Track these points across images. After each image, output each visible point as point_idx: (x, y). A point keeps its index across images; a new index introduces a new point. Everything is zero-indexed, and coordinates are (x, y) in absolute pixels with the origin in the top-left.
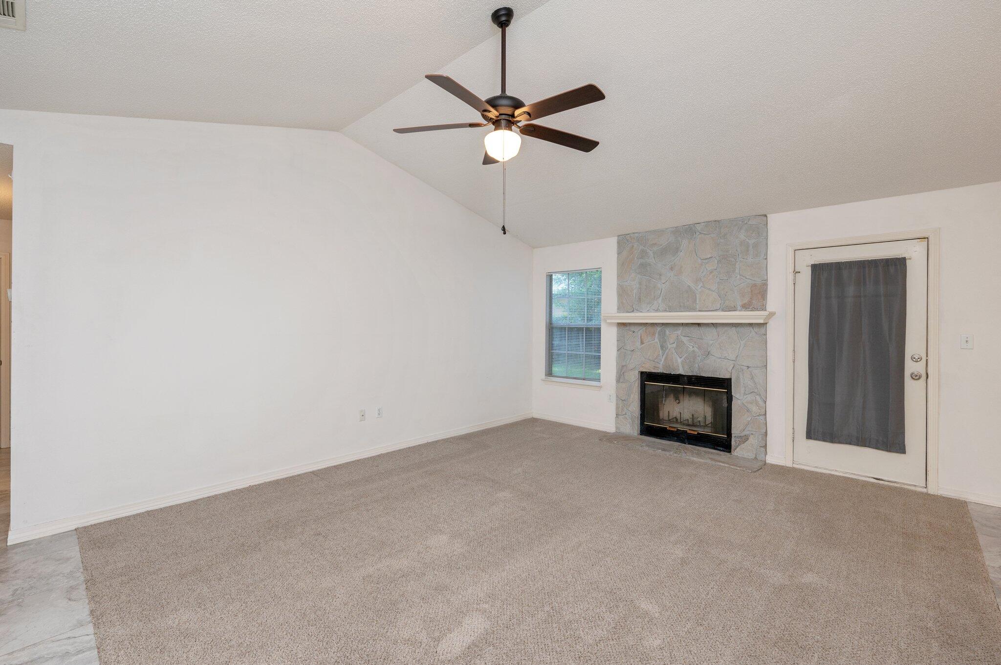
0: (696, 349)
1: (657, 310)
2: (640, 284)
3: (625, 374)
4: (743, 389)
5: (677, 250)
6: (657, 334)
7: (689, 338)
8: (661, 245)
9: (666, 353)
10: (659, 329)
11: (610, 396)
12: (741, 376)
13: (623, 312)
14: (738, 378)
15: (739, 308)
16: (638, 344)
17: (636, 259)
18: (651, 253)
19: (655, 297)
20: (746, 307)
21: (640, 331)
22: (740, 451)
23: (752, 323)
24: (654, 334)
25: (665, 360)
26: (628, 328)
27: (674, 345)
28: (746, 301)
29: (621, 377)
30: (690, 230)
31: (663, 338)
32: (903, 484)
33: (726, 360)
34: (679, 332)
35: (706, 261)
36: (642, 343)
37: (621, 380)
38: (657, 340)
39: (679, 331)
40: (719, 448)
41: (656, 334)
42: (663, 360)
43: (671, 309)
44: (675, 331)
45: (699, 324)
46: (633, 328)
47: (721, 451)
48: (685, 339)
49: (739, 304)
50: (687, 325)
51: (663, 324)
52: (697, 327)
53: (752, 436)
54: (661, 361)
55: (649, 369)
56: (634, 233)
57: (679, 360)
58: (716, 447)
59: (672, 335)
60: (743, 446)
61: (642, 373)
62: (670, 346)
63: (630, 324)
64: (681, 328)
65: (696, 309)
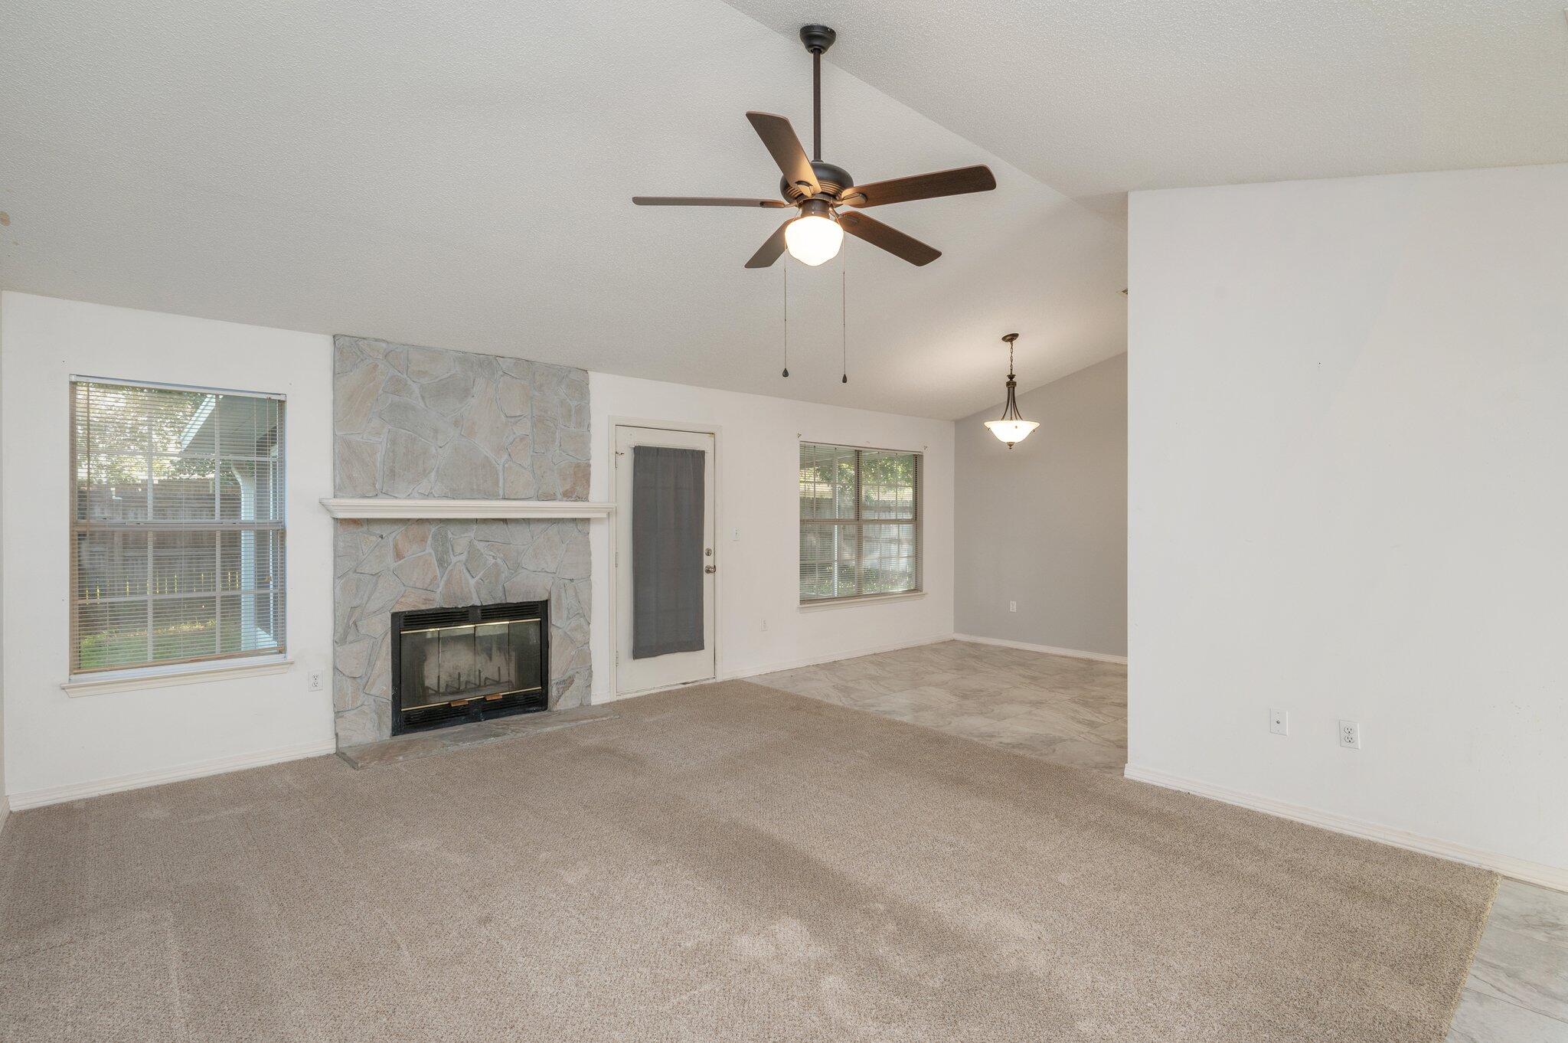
0: (499, 561)
1: (428, 496)
2: (394, 442)
3: (359, 624)
4: (566, 612)
5: (466, 393)
6: (430, 539)
7: (488, 543)
8: (437, 378)
9: (447, 572)
10: (433, 529)
11: (315, 677)
12: (563, 594)
13: (353, 497)
14: (559, 598)
15: (559, 497)
16: (390, 560)
17: (380, 392)
18: (416, 388)
19: (425, 470)
20: (568, 495)
21: (396, 534)
22: (562, 701)
23: (576, 519)
24: (424, 540)
25: (446, 585)
26: (365, 528)
27: (463, 557)
28: (568, 487)
29: (346, 630)
30: (487, 363)
31: (443, 545)
32: (702, 680)
33: (543, 574)
34: (472, 534)
35: (513, 420)
36: (399, 556)
37: (350, 638)
38: (429, 550)
39: (472, 532)
40: (531, 709)
41: (427, 538)
42: (442, 584)
43: (454, 495)
44: (464, 533)
45: (505, 521)
46: (377, 529)
47: (535, 711)
48: (480, 546)
49: (559, 491)
50: (485, 521)
51: (441, 520)
52: (502, 526)
53: (577, 675)
54: (439, 587)
55: (414, 606)
56: (376, 340)
57: (472, 582)
58: (527, 709)
59: (461, 540)
60: (567, 693)
61: (394, 616)
62: (454, 560)
63: (369, 521)
64: (475, 527)
65: (499, 496)
